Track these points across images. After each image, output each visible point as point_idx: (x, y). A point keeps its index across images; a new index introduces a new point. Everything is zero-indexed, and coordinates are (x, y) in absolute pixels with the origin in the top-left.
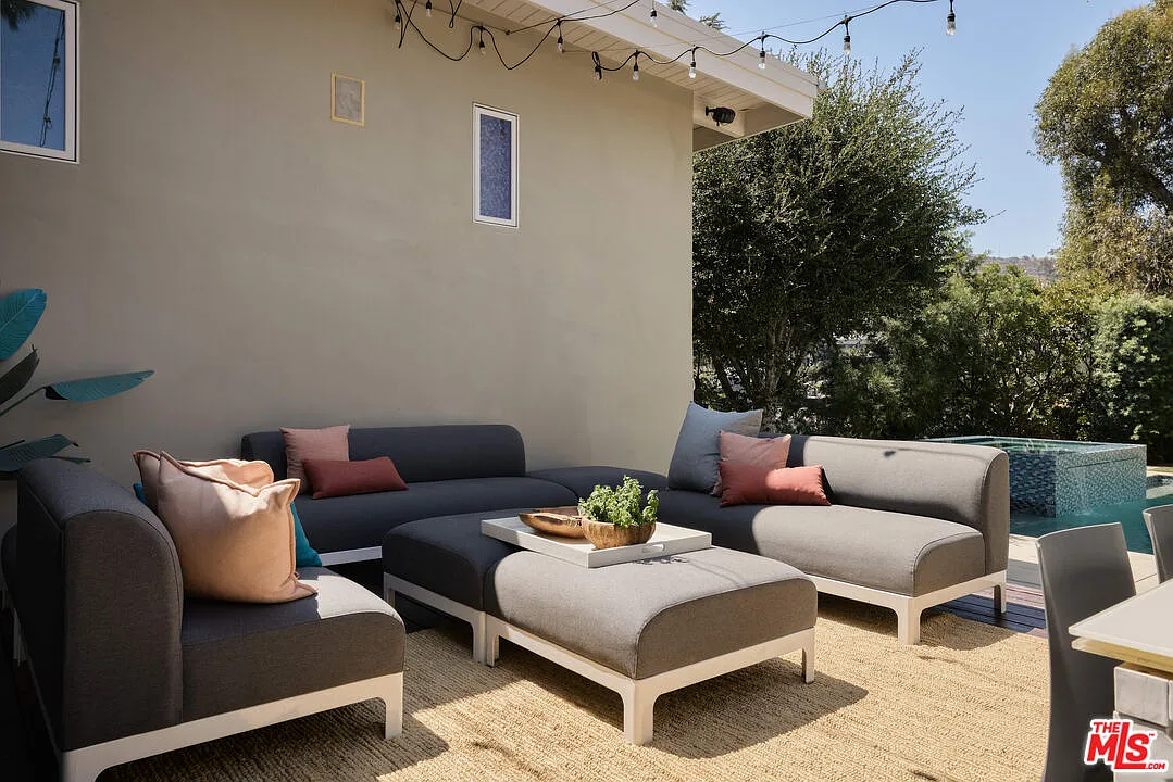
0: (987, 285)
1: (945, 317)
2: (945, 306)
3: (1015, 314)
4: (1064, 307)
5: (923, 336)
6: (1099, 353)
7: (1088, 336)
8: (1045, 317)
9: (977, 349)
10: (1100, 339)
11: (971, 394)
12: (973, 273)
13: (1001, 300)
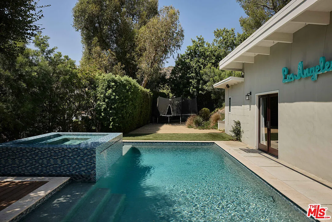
0: (56, 62)
1: (36, 73)
2: (35, 68)
3: (68, 77)
4: (86, 76)
5: (24, 82)
6: (99, 95)
7: (95, 88)
8: (80, 79)
9: (52, 90)
10: (99, 89)
11: (50, 111)
12: (49, 56)
13: (62, 69)
